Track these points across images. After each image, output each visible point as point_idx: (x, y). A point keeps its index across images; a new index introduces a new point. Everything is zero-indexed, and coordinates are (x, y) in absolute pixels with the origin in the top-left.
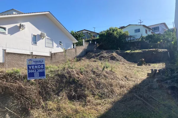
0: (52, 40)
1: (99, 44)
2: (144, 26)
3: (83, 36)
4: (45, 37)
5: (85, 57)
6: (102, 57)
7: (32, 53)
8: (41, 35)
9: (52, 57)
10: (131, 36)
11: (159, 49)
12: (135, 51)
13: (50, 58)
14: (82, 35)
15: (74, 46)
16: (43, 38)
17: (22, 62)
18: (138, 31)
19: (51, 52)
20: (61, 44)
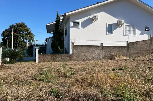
0: (134, 27)
7: (102, 44)
8: (118, 23)
9: (130, 47)
13: (126, 49)
16: (121, 25)
17: (90, 54)
19: (128, 42)
20: (147, 30)
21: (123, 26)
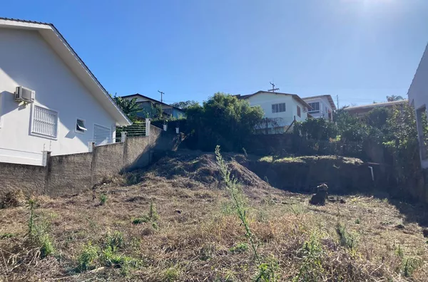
0: (53, 114)
1: (185, 135)
2: (296, 97)
3: (136, 110)
4: (32, 102)
5: (154, 169)
6: (207, 172)
8: (18, 96)
9: (50, 170)
10: (267, 121)
11: (345, 158)
12: (286, 159)
13: (44, 173)
14: (136, 108)
15: (118, 135)
16: (25, 104)
18: (280, 108)
19: (49, 153)
20: (80, 127)
21: (28, 106)
